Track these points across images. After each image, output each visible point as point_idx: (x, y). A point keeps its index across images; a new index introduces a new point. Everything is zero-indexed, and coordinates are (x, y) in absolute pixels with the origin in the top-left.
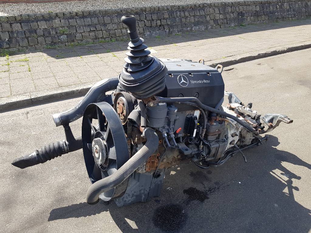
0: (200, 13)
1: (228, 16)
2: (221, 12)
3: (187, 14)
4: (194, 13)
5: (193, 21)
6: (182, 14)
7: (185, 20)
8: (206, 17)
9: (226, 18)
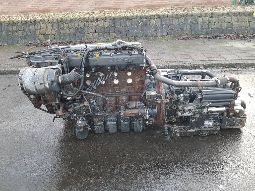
0: (29, 28)
1: (62, 31)
2: (54, 28)
3: (15, 28)
4: (23, 27)
5: (20, 35)
6: (10, 28)
7: (12, 34)
8: (35, 32)
9: (60, 34)
